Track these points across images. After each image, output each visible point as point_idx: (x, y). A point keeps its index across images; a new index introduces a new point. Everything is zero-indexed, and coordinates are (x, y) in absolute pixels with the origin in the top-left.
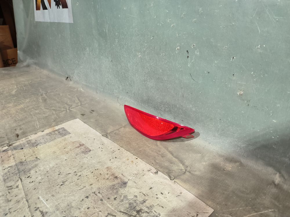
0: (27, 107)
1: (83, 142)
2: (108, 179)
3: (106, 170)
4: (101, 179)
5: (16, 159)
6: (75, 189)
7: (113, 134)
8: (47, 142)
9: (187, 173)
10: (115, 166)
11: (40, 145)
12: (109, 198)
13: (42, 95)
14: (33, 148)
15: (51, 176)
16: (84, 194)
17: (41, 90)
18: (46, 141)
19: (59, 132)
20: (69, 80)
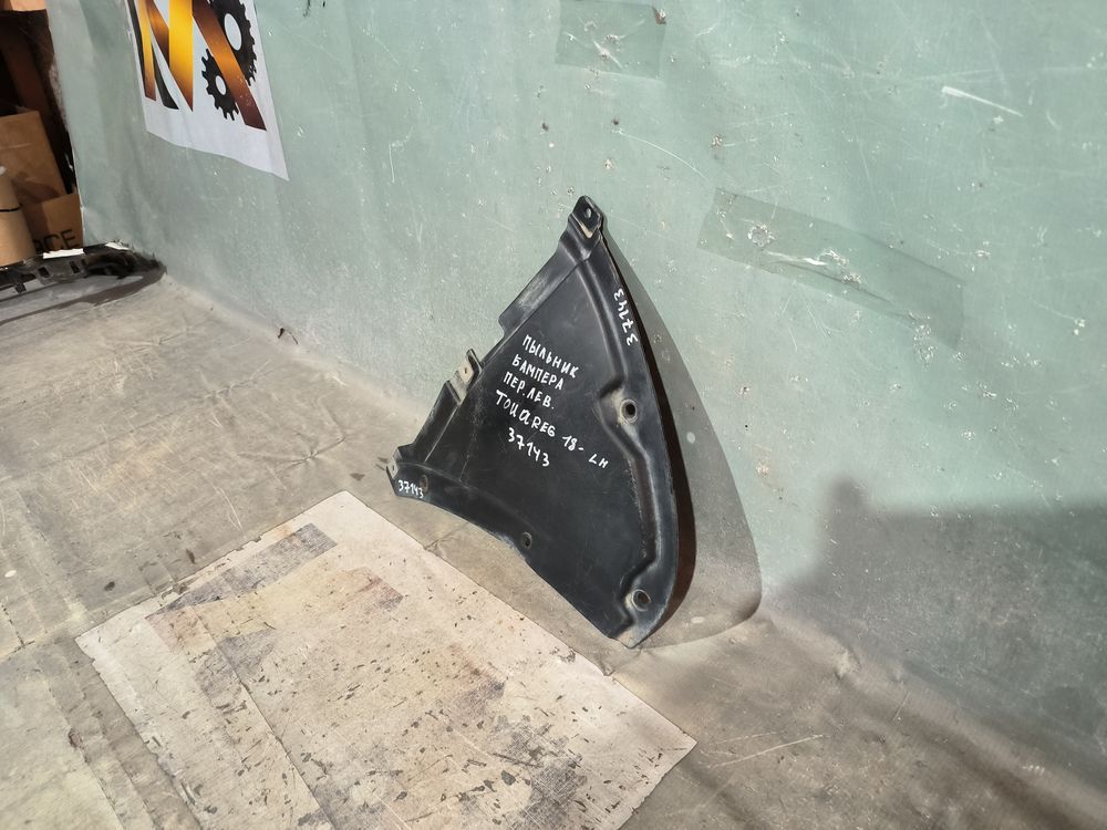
0: (184, 450)
1: (377, 572)
2: (456, 677)
3: (449, 654)
4: (442, 678)
5: (212, 631)
6: (384, 706)
8: (280, 575)
10: (471, 643)
11: (264, 586)
12: (465, 725)
13: (214, 400)
14: (247, 597)
15: (316, 674)
16: (407, 718)
18: (275, 570)
19: (304, 541)
20: (291, 339)
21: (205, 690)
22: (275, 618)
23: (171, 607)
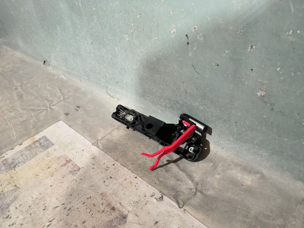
1: (70, 157)
2: (103, 211)
3: (100, 198)
8: (27, 160)
9: (199, 194)
10: (111, 192)
11: (19, 166)
13: (16, 89)
17: (15, 81)
18: (25, 158)
20: (48, 64)
22: (21, 183)
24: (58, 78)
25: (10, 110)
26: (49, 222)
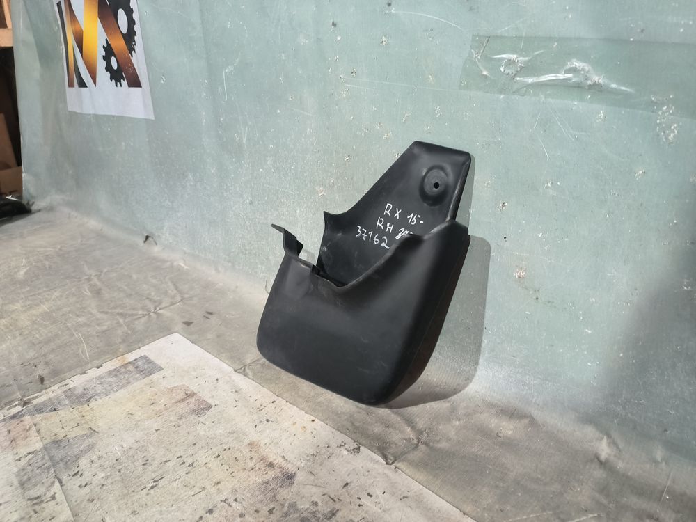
0: (58, 310)
1: (193, 388)
2: (252, 469)
3: (248, 450)
4: (239, 470)
5: (43, 435)
6: (182, 496)
7: (259, 366)
8: (112, 392)
9: (422, 447)
10: (267, 440)
11: (96, 400)
12: (257, 511)
13: (89, 280)
14: (80, 408)
15: (126, 468)
16: (203, 506)
17: (86, 268)
18: (109, 388)
19: (137, 368)
20: (153, 242)
21: (22, 484)
22: (100, 424)
23: (13, 417)
24: (172, 266)
25: (78, 313)
26: (154, 482)
